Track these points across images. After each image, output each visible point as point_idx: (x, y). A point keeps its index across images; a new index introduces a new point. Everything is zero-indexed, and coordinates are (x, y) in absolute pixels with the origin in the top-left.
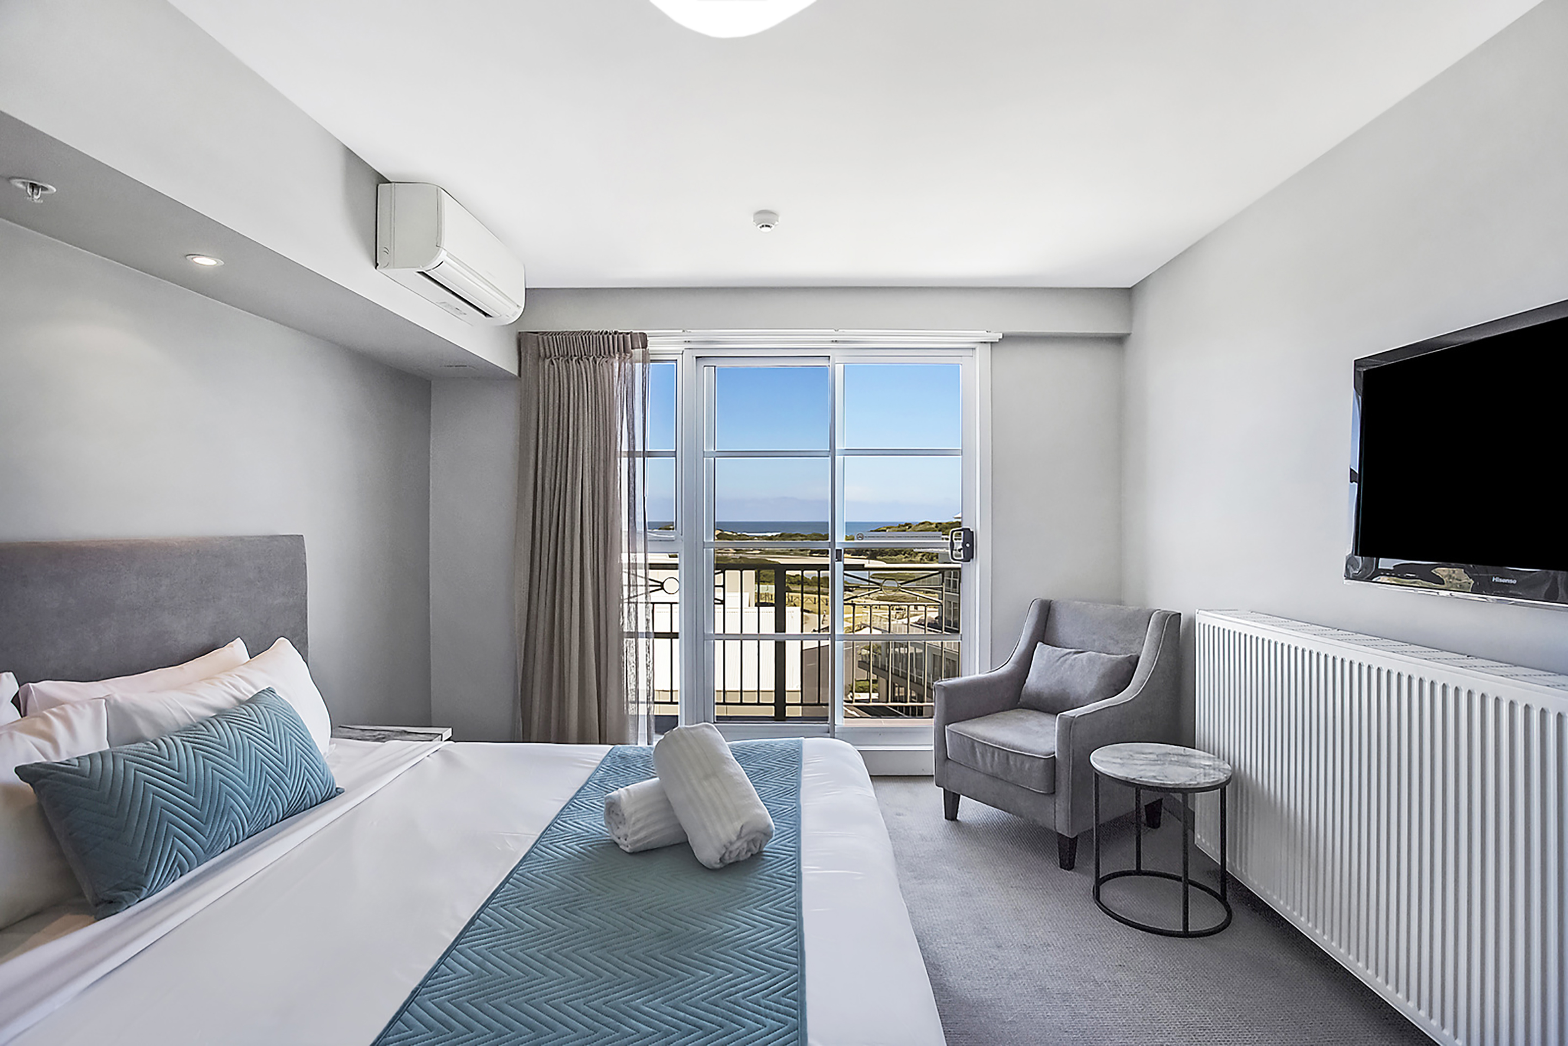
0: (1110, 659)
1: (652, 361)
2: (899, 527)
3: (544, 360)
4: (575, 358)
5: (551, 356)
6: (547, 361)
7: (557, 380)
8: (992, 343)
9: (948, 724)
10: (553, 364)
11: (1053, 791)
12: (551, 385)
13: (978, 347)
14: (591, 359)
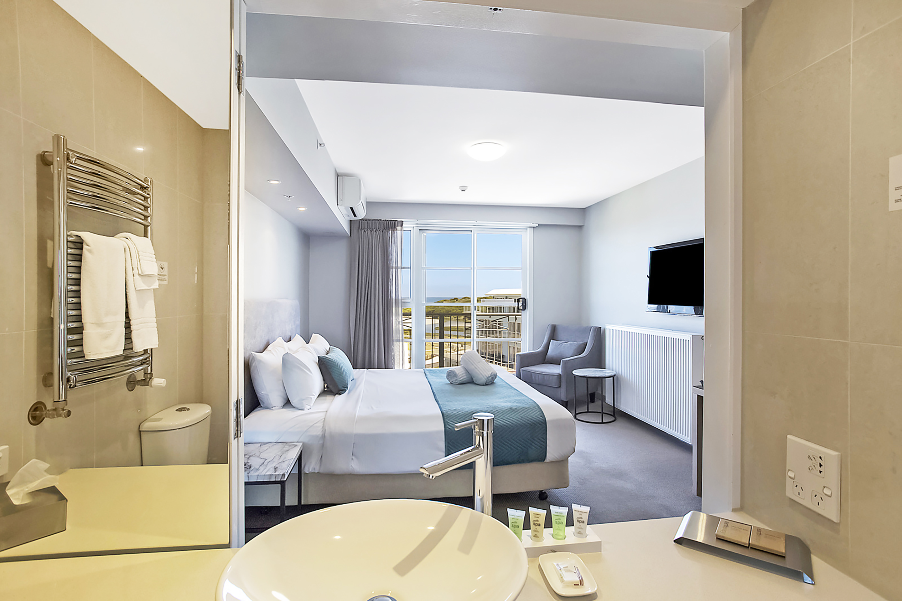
0: (578, 344)
1: (404, 230)
2: (451, 300)
3: (361, 230)
4: (374, 230)
5: (364, 228)
6: (363, 231)
7: (367, 238)
8: (534, 227)
9: (522, 368)
10: (365, 232)
11: (559, 386)
12: (365, 240)
13: (528, 229)
14: (381, 230)
